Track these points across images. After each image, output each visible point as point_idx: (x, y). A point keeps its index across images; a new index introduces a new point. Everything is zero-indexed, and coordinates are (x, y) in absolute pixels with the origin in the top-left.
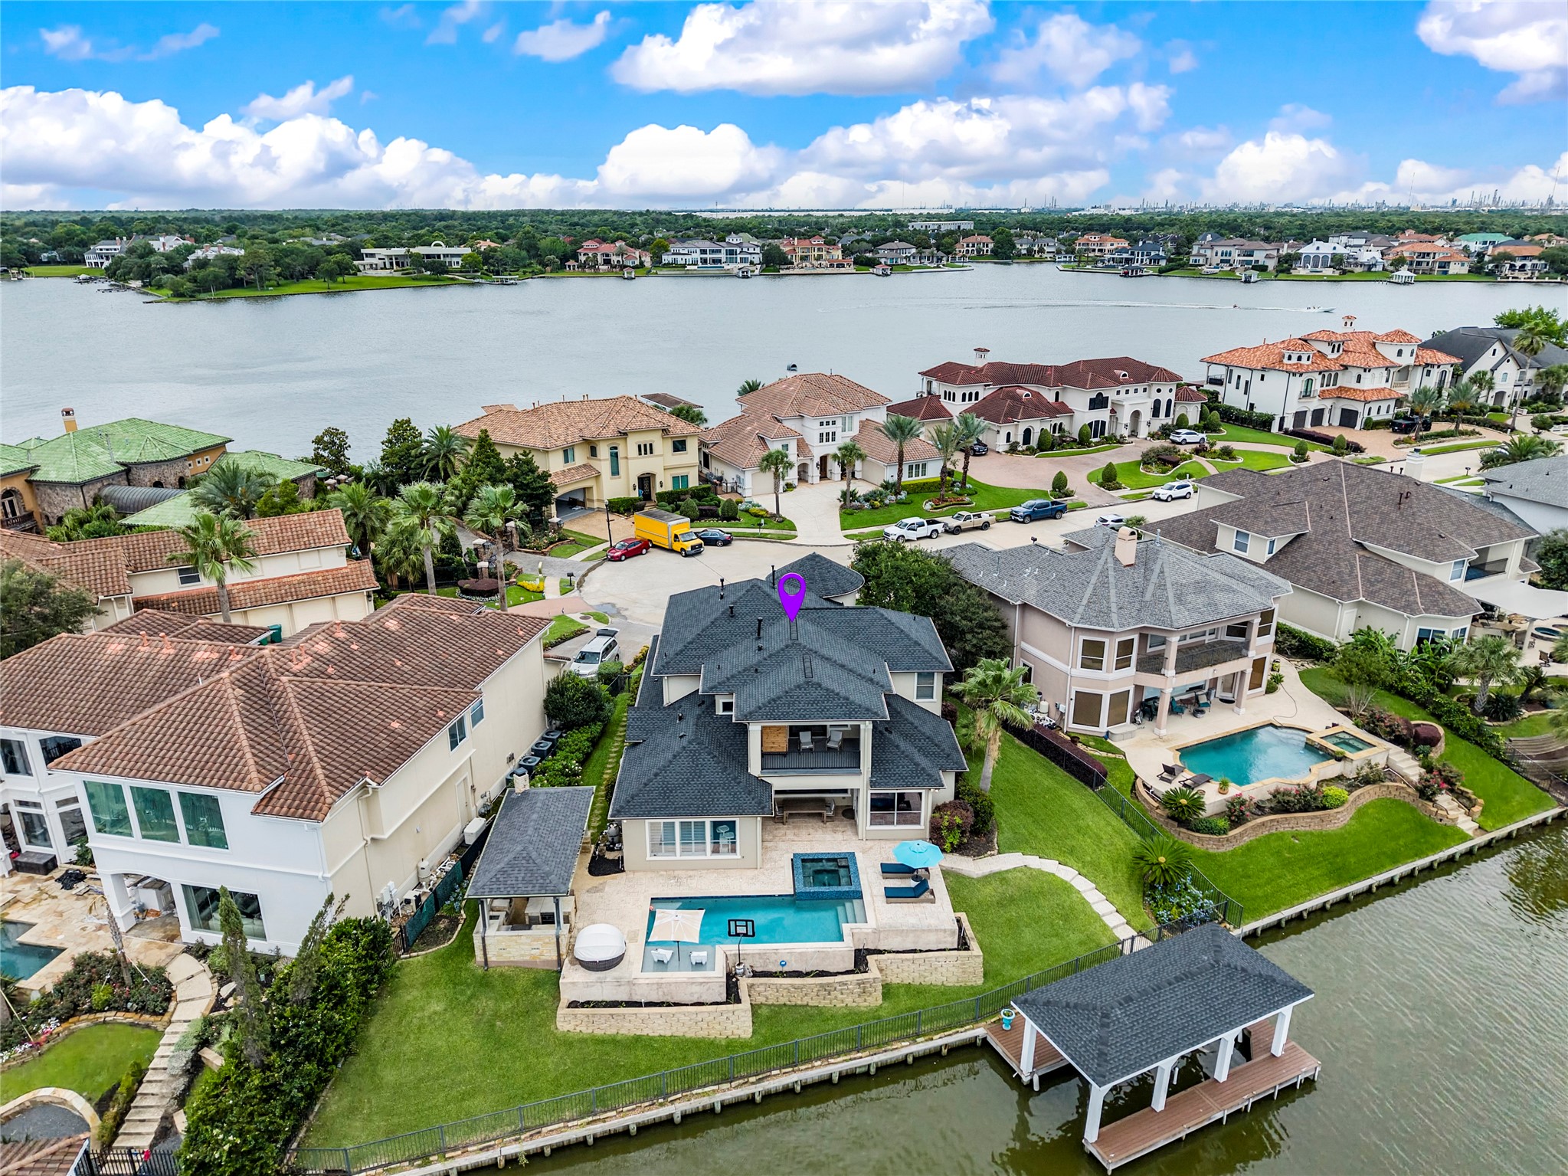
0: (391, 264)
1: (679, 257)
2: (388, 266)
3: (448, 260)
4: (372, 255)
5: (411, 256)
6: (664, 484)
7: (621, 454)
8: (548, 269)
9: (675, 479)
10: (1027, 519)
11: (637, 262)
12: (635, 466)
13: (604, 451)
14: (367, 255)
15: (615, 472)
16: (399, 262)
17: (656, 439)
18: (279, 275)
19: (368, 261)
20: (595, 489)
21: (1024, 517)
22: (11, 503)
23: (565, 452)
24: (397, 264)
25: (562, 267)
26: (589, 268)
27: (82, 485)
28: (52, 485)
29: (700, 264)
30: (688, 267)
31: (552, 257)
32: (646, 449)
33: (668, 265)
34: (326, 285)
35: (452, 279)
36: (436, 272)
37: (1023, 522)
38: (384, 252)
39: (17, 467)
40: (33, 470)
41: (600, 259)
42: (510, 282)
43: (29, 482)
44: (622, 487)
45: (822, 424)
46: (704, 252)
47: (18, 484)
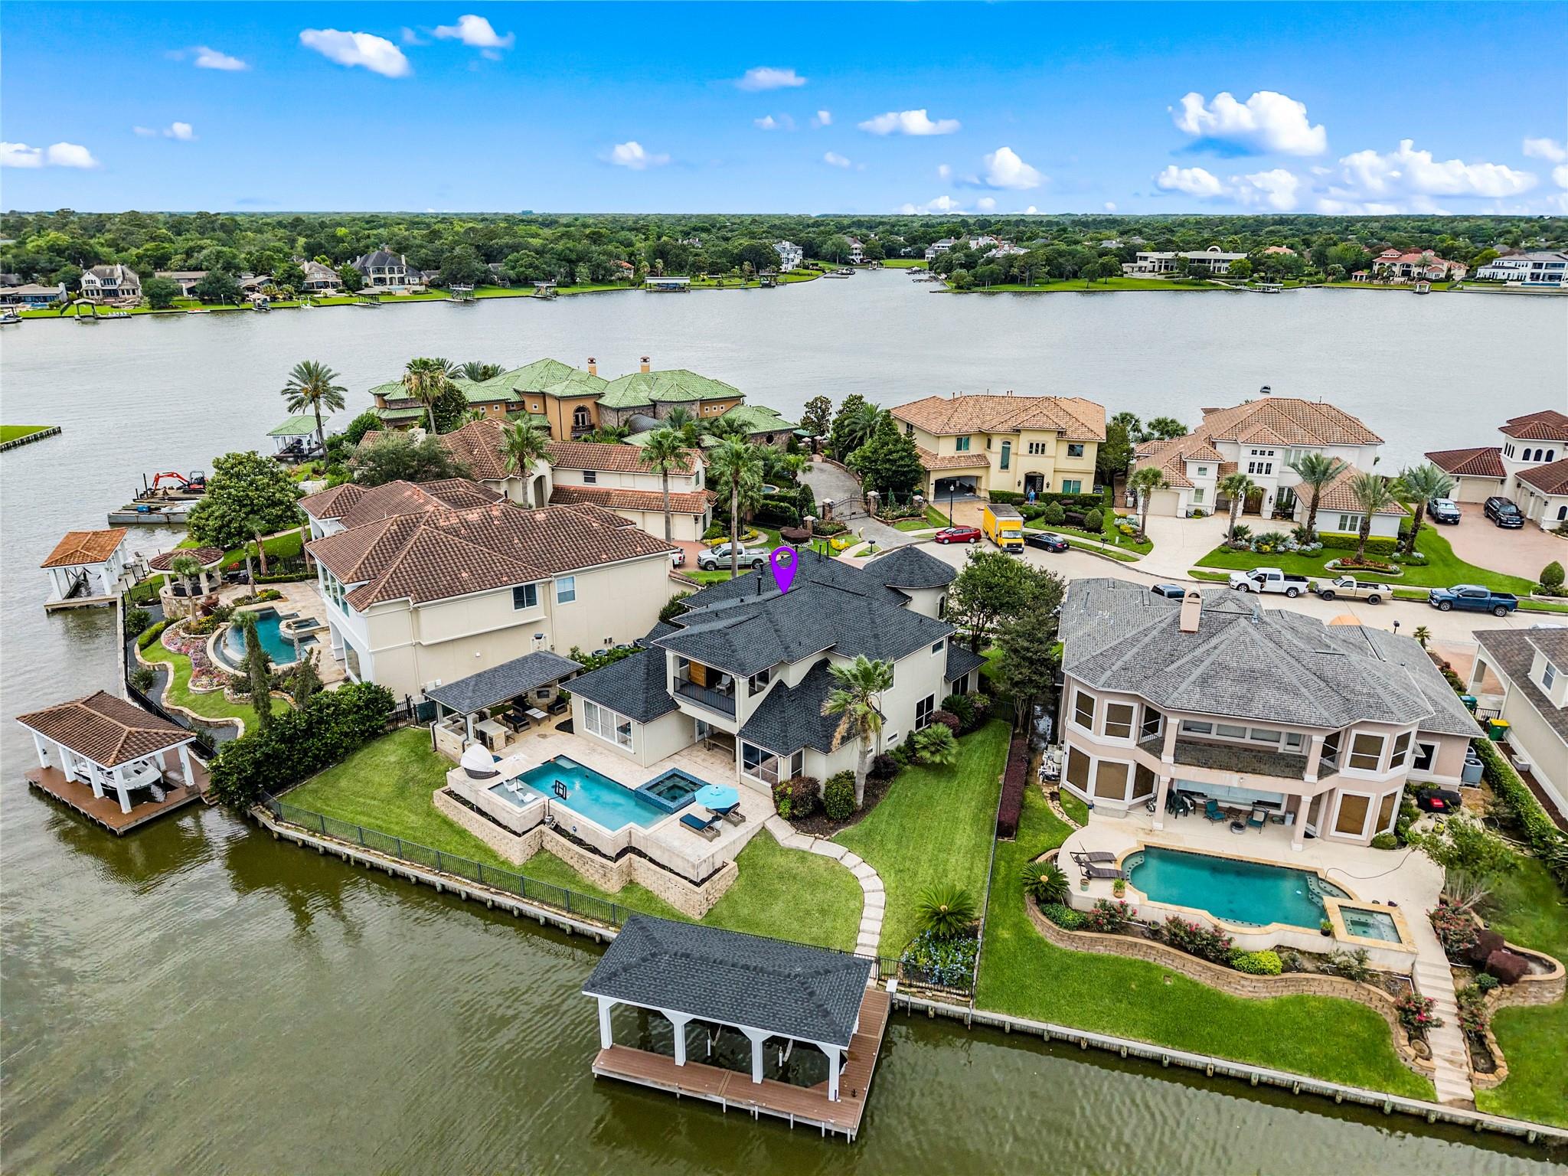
0: (1160, 267)
1: (1500, 271)
2: (1156, 269)
3: (1217, 265)
4: (1146, 258)
5: (1179, 259)
6: (1054, 485)
7: (1013, 450)
8: (1330, 278)
9: (1066, 483)
10: (1447, 606)
11: (1443, 275)
12: (1024, 463)
13: (997, 444)
14: (1141, 258)
15: (1005, 466)
16: (1168, 265)
17: (1050, 440)
18: (1048, 273)
19: (1140, 263)
20: (983, 479)
21: (1441, 602)
22: (583, 416)
23: (959, 440)
24: (1166, 267)
25: (1347, 277)
26: (1383, 279)
27: (618, 410)
28: (607, 408)
29: (1528, 280)
30: (1509, 283)
31: (1337, 265)
32: (1037, 449)
33: (1485, 280)
34: (1085, 285)
35: (1214, 284)
36: (1198, 276)
37: (1438, 608)
38: (1157, 255)
39: (591, 392)
40: (600, 396)
41: (1397, 269)
42: (1271, 290)
43: (597, 404)
44: (1009, 482)
45: (1254, 452)
46: (1539, 266)
47: (589, 404)
